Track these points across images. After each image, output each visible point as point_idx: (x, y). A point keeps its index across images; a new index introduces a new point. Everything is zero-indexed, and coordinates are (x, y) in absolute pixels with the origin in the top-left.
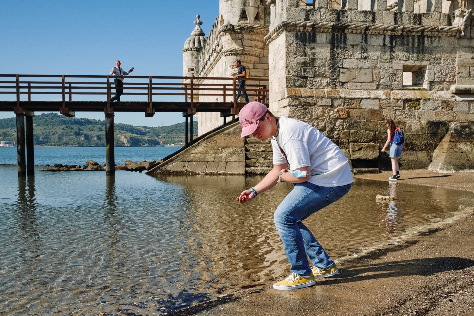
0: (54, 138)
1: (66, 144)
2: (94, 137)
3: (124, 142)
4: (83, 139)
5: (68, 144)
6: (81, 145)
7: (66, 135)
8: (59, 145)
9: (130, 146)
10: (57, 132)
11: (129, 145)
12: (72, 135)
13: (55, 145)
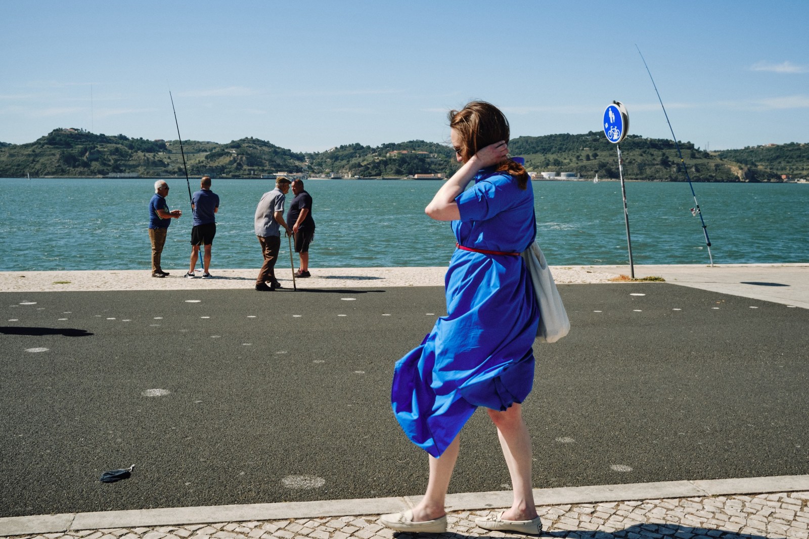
0: (633, 169)
1: (652, 178)
2: (691, 168)
3: (739, 175)
4: (675, 169)
5: (655, 178)
6: (675, 180)
7: (649, 165)
8: (642, 179)
9: (749, 182)
10: (634, 160)
11: (747, 181)
12: (657, 164)
13: (637, 179)
